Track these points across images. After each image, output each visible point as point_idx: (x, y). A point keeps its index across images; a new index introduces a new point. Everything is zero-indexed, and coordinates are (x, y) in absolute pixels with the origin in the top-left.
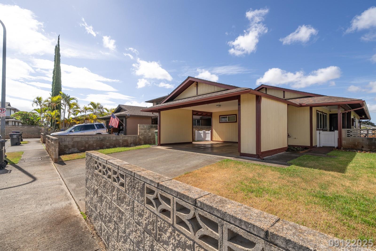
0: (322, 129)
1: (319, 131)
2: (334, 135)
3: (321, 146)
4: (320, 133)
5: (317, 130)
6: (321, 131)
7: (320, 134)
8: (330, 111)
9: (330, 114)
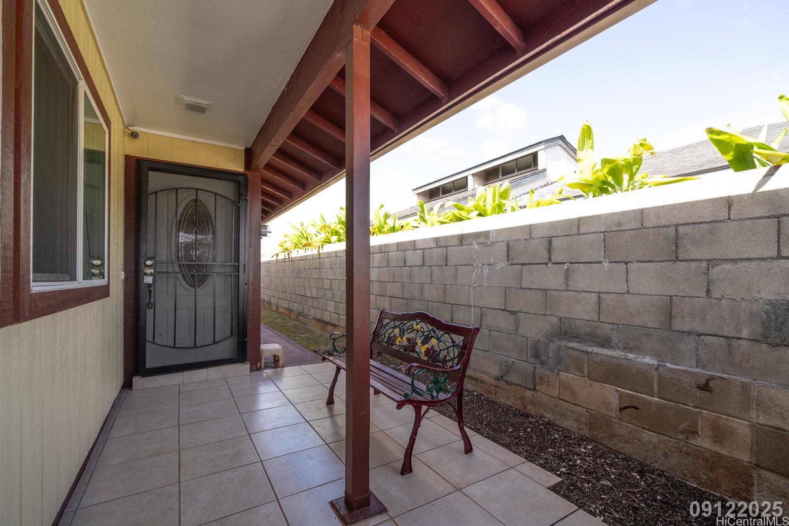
8: (134, 137)
9: (128, 158)
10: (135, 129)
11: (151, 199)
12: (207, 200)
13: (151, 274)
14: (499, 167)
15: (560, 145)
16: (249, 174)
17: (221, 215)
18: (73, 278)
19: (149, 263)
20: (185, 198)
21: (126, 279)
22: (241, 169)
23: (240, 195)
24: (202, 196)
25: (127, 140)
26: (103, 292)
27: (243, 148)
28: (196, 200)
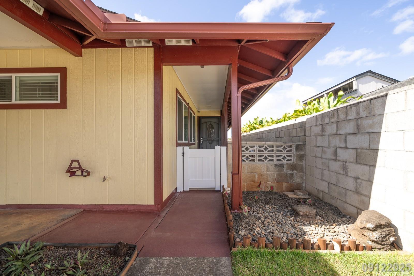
0: (188, 142)
1: (182, 147)
2: (214, 158)
3: (187, 189)
4: (183, 153)
5: (178, 145)
6: (186, 148)
7: (183, 155)
8: (199, 112)
9: (198, 117)
10: (199, 110)
11: (202, 125)
12: (213, 124)
13: (202, 141)
14: (341, 88)
15: (369, 75)
16: (222, 116)
17: (215, 126)
18: (183, 141)
19: (202, 139)
20: (208, 124)
21: (198, 142)
22: (220, 115)
23: (219, 122)
24: (211, 123)
25: (198, 113)
26: (194, 144)
27: (220, 110)
28: (210, 124)
